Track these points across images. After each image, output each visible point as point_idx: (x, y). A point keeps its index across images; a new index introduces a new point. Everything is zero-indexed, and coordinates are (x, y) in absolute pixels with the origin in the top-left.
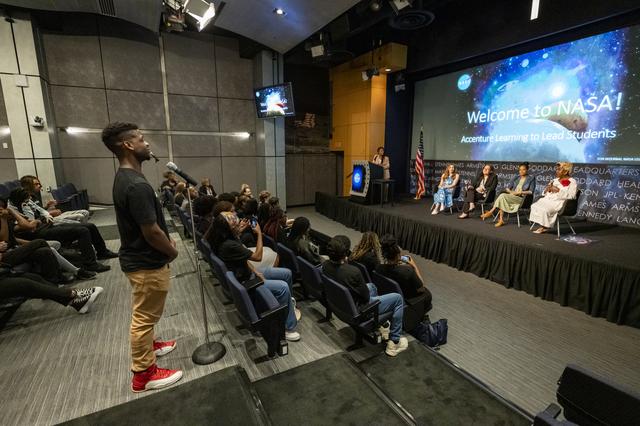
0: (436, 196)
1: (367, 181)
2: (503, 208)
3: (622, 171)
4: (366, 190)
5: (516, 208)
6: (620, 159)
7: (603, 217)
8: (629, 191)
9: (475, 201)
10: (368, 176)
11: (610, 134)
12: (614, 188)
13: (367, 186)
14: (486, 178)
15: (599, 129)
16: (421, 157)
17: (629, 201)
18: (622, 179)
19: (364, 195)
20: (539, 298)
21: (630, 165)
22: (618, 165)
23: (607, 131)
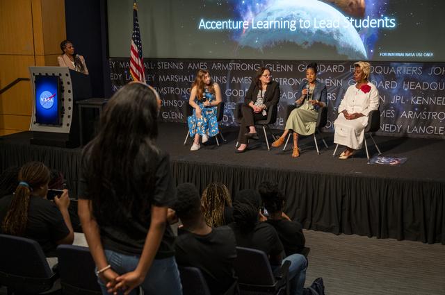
0: (191, 120)
1: (68, 104)
2: (298, 130)
3: (404, 70)
4: (67, 120)
5: (312, 127)
6: (402, 55)
7: (393, 128)
8: (415, 93)
9: (255, 123)
10: (68, 95)
11: (389, 24)
12: (400, 91)
13: (69, 112)
14: (265, 87)
15: (378, 17)
16: (139, 55)
17: (417, 106)
18: (407, 79)
19: (65, 129)
20: (374, 238)
21: (413, 62)
22: (401, 62)
23: (387, 19)
